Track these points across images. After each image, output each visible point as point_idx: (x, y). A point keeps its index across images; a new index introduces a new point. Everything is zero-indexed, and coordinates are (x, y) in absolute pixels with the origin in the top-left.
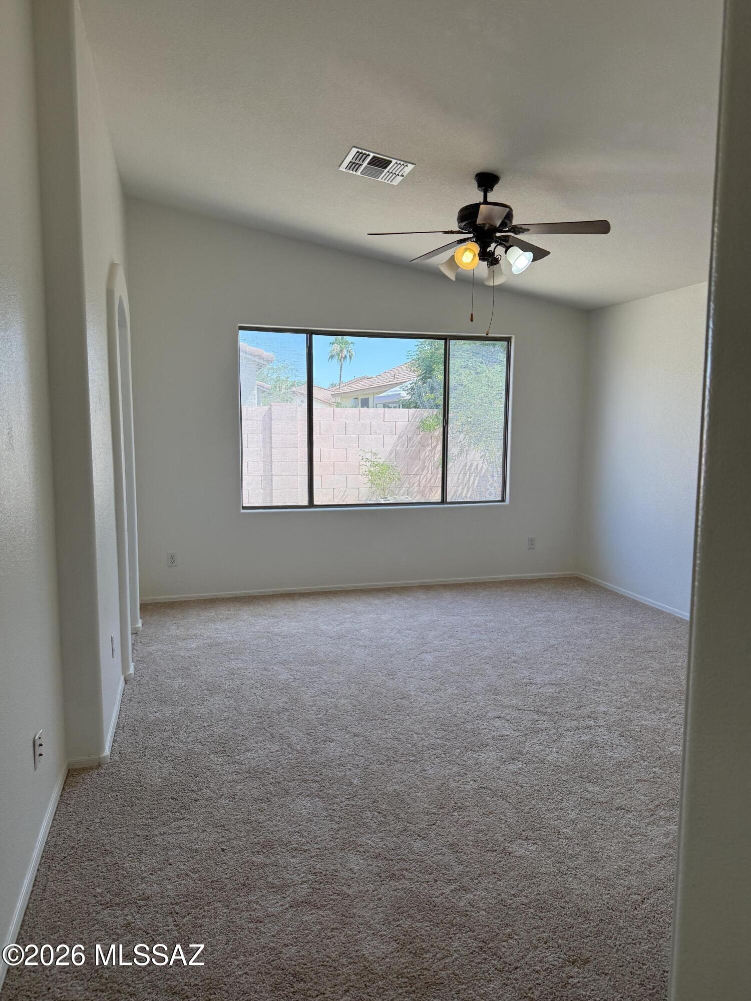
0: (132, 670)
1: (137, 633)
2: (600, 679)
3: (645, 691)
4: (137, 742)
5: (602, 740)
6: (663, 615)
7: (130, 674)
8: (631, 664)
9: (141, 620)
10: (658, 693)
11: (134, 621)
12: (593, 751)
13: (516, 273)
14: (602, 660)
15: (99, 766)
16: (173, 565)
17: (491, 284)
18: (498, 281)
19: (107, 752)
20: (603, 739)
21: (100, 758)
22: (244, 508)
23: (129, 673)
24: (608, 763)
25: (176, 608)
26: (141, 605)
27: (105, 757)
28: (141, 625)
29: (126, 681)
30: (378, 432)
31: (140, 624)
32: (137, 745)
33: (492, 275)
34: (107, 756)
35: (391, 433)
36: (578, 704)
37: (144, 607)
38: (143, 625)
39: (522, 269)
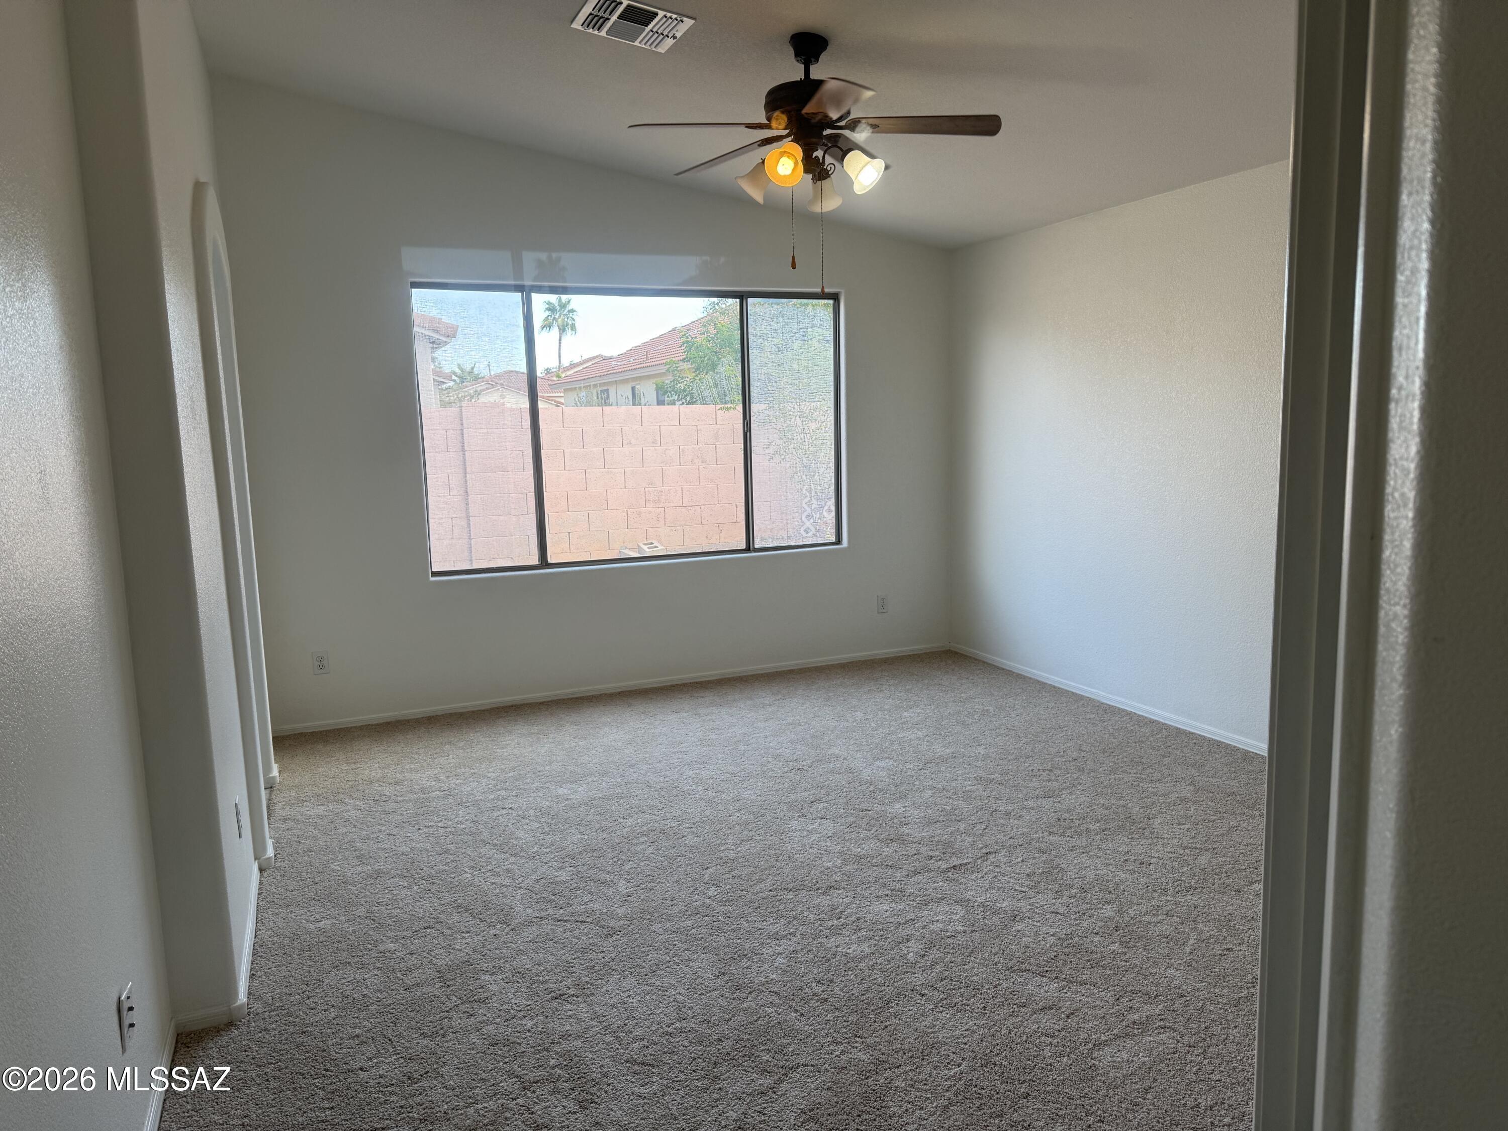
0: (270, 852)
1: (271, 788)
2: (1010, 808)
3: (1077, 822)
4: (291, 976)
5: (1028, 907)
6: (1082, 702)
7: (269, 858)
8: (1049, 781)
9: (277, 765)
10: (1098, 825)
11: (267, 769)
12: (1019, 926)
13: (859, 193)
14: (1006, 778)
15: (230, 1024)
16: (322, 671)
17: (817, 209)
18: (831, 204)
19: (242, 997)
20: (1029, 904)
21: (230, 1009)
22: (435, 574)
23: (267, 856)
24: (1043, 943)
25: (331, 741)
26: (273, 738)
27: (240, 1007)
28: (278, 774)
29: (261, 870)
30: (633, 441)
31: (275, 772)
32: (292, 980)
33: (819, 195)
34: (243, 1005)
35: (653, 443)
36: (984, 851)
37: (279, 741)
38: (280, 772)
39: (867, 187)
